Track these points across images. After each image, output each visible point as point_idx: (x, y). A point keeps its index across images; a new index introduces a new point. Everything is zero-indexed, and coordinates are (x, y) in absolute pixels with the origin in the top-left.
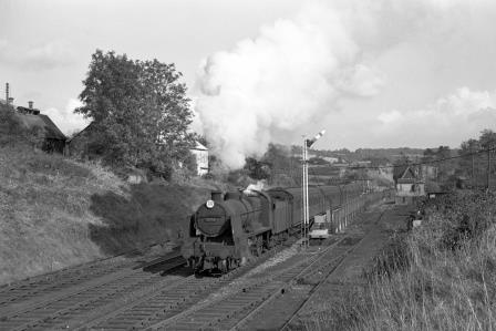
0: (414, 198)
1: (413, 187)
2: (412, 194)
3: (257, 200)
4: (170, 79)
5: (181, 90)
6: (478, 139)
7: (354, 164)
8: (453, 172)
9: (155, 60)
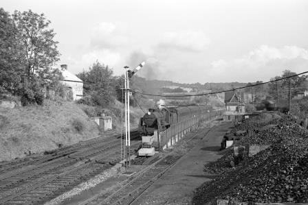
0: (236, 117)
1: (237, 108)
2: (236, 113)
3: (165, 113)
4: (42, 25)
5: (49, 34)
6: (281, 76)
7: (200, 93)
8: (265, 98)
9: (30, 11)
